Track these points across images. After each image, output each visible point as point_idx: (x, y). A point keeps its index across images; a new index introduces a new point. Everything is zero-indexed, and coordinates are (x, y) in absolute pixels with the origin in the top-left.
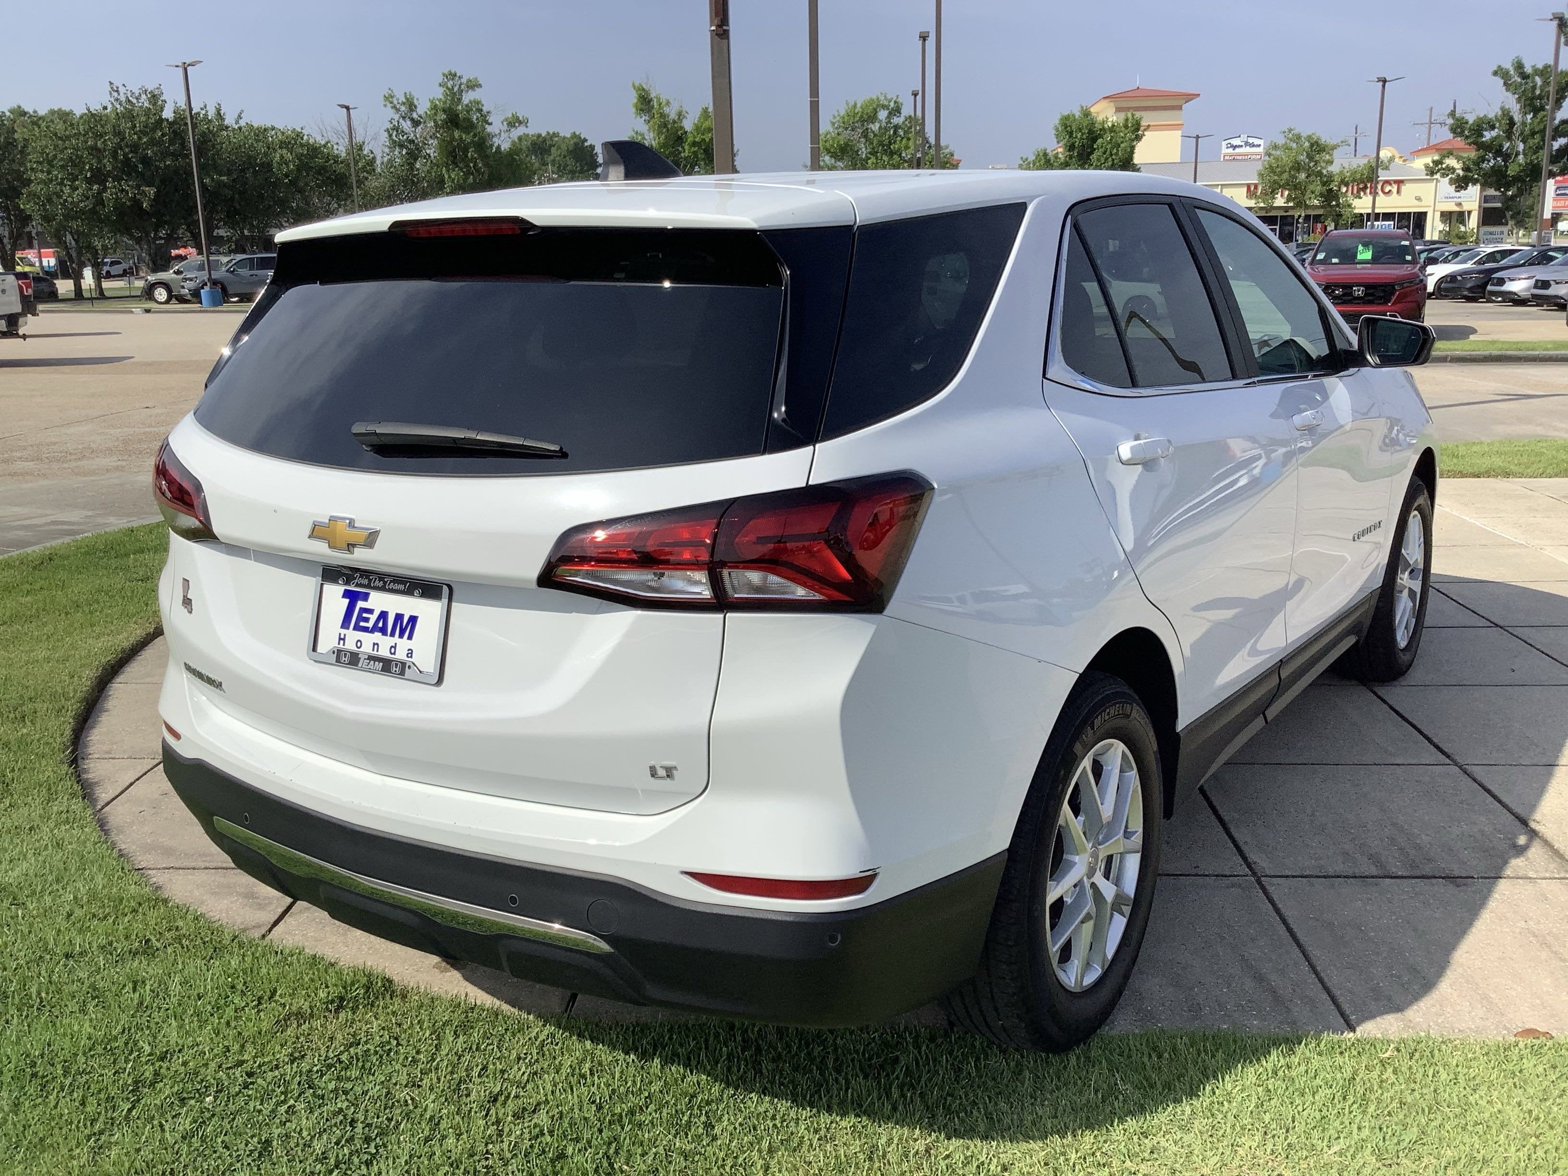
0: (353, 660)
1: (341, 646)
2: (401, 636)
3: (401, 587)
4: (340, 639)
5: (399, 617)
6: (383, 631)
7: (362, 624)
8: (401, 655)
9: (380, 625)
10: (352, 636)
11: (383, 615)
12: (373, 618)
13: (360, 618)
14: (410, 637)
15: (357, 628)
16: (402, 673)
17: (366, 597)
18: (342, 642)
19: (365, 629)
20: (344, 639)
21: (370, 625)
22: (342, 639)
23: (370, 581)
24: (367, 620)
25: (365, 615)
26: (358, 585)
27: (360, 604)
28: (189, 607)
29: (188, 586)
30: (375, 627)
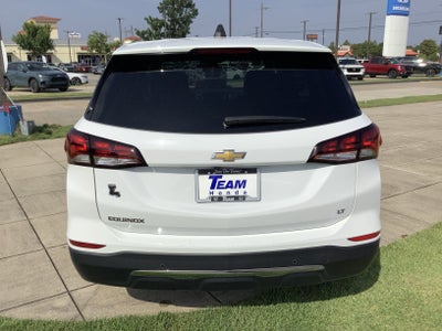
0: (220, 199)
2: (240, 187)
5: (237, 181)
6: (231, 187)
7: (221, 186)
8: (241, 194)
9: (229, 185)
10: (217, 191)
11: (230, 182)
12: (226, 184)
14: (244, 187)
15: (219, 188)
16: (244, 200)
17: (220, 177)
21: (224, 186)
22: (211, 193)
23: (222, 171)
25: (221, 183)
26: (217, 174)
27: (219, 180)
28: (118, 194)
29: (115, 187)
30: (227, 187)
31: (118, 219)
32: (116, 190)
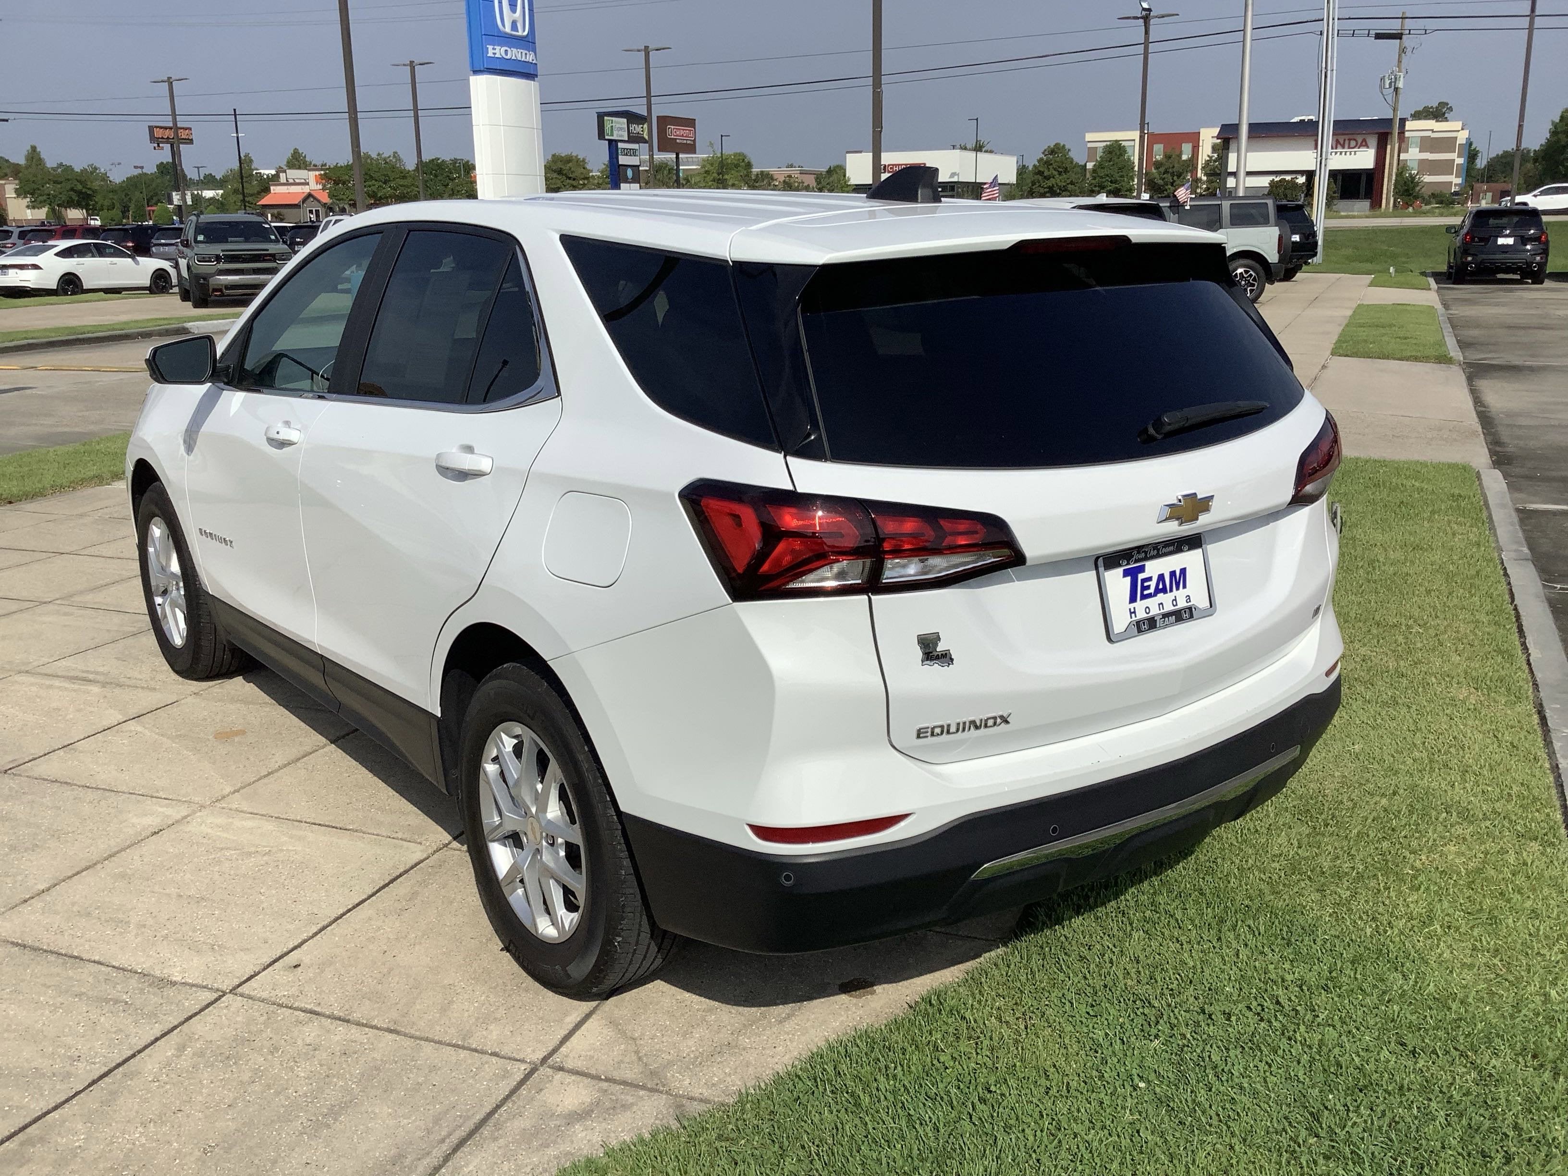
0: (1150, 624)
1: (1134, 618)
2: (1178, 589)
3: (1171, 548)
4: (1131, 613)
5: (1173, 574)
6: (1164, 591)
7: (1146, 592)
8: (1182, 604)
9: (1161, 586)
10: (1140, 606)
11: (1161, 577)
12: (1153, 584)
13: (1144, 588)
14: (1184, 587)
15: (1143, 597)
16: (1191, 616)
17: (1142, 569)
18: (1133, 615)
19: (1149, 596)
20: (1134, 612)
21: (1152, 590)
22: (1133, 612)
23: (1146, 553)
24: (1148, 587)
25: (1146, 584)
26: (1136, 561)
27: (1141, 576)
28: (946, 658)
29: (937, 638)
30: (1157, 591)
31: (945, 730)
32: (941, 648)
